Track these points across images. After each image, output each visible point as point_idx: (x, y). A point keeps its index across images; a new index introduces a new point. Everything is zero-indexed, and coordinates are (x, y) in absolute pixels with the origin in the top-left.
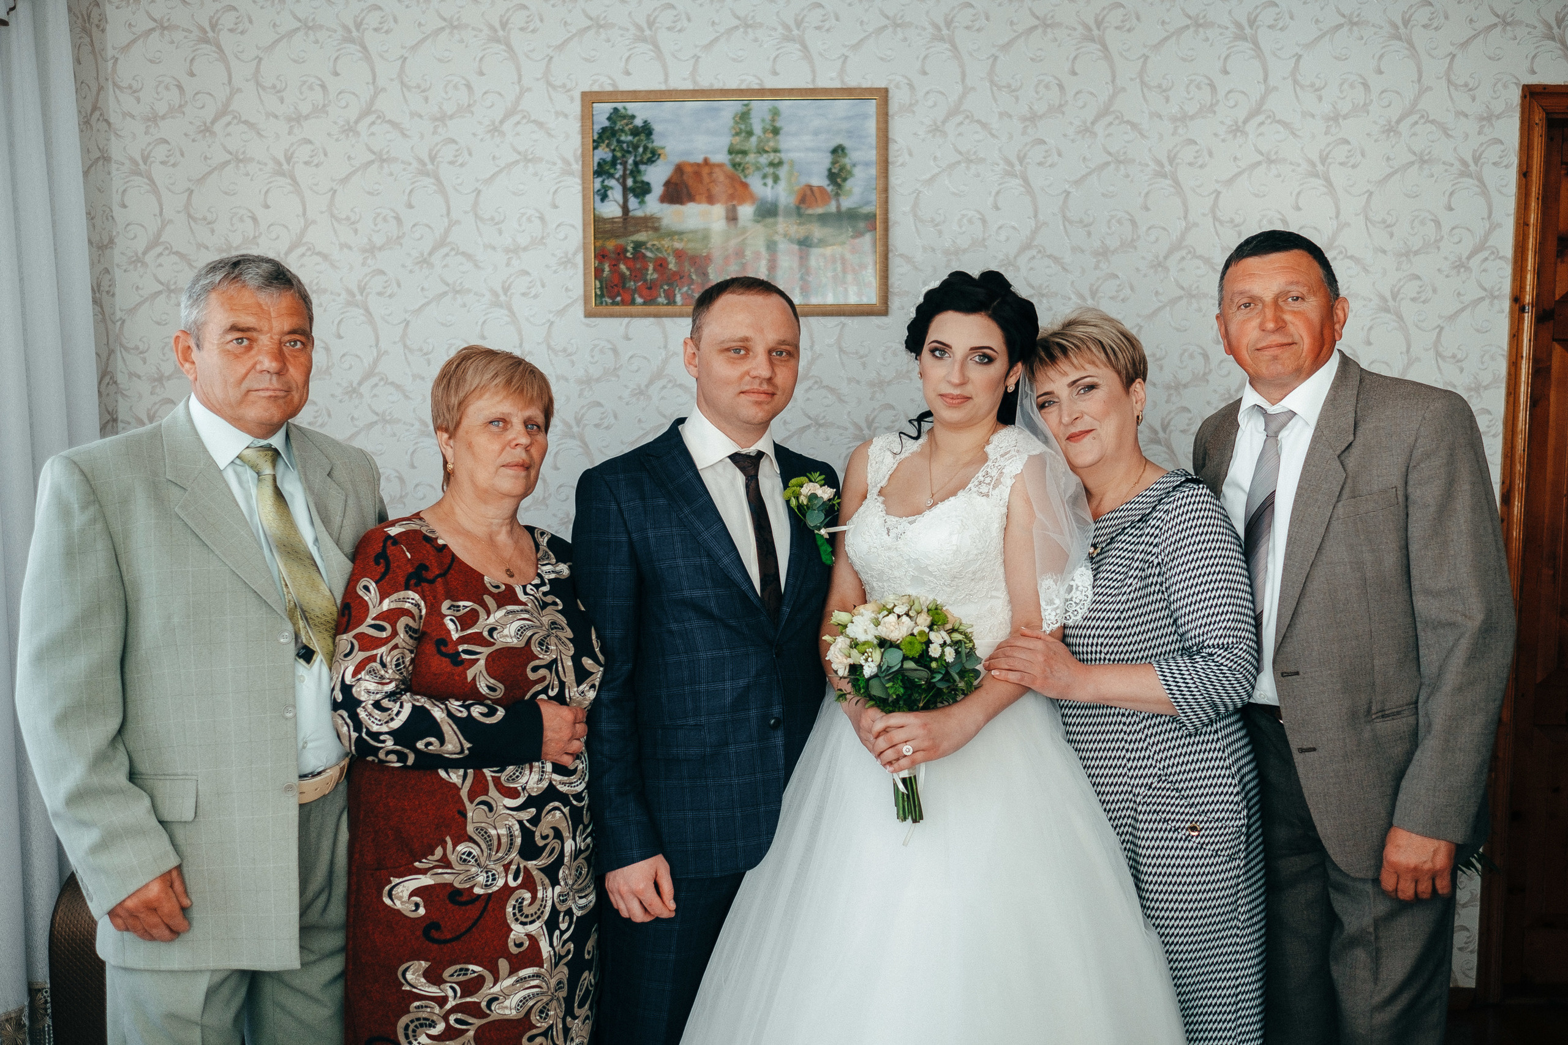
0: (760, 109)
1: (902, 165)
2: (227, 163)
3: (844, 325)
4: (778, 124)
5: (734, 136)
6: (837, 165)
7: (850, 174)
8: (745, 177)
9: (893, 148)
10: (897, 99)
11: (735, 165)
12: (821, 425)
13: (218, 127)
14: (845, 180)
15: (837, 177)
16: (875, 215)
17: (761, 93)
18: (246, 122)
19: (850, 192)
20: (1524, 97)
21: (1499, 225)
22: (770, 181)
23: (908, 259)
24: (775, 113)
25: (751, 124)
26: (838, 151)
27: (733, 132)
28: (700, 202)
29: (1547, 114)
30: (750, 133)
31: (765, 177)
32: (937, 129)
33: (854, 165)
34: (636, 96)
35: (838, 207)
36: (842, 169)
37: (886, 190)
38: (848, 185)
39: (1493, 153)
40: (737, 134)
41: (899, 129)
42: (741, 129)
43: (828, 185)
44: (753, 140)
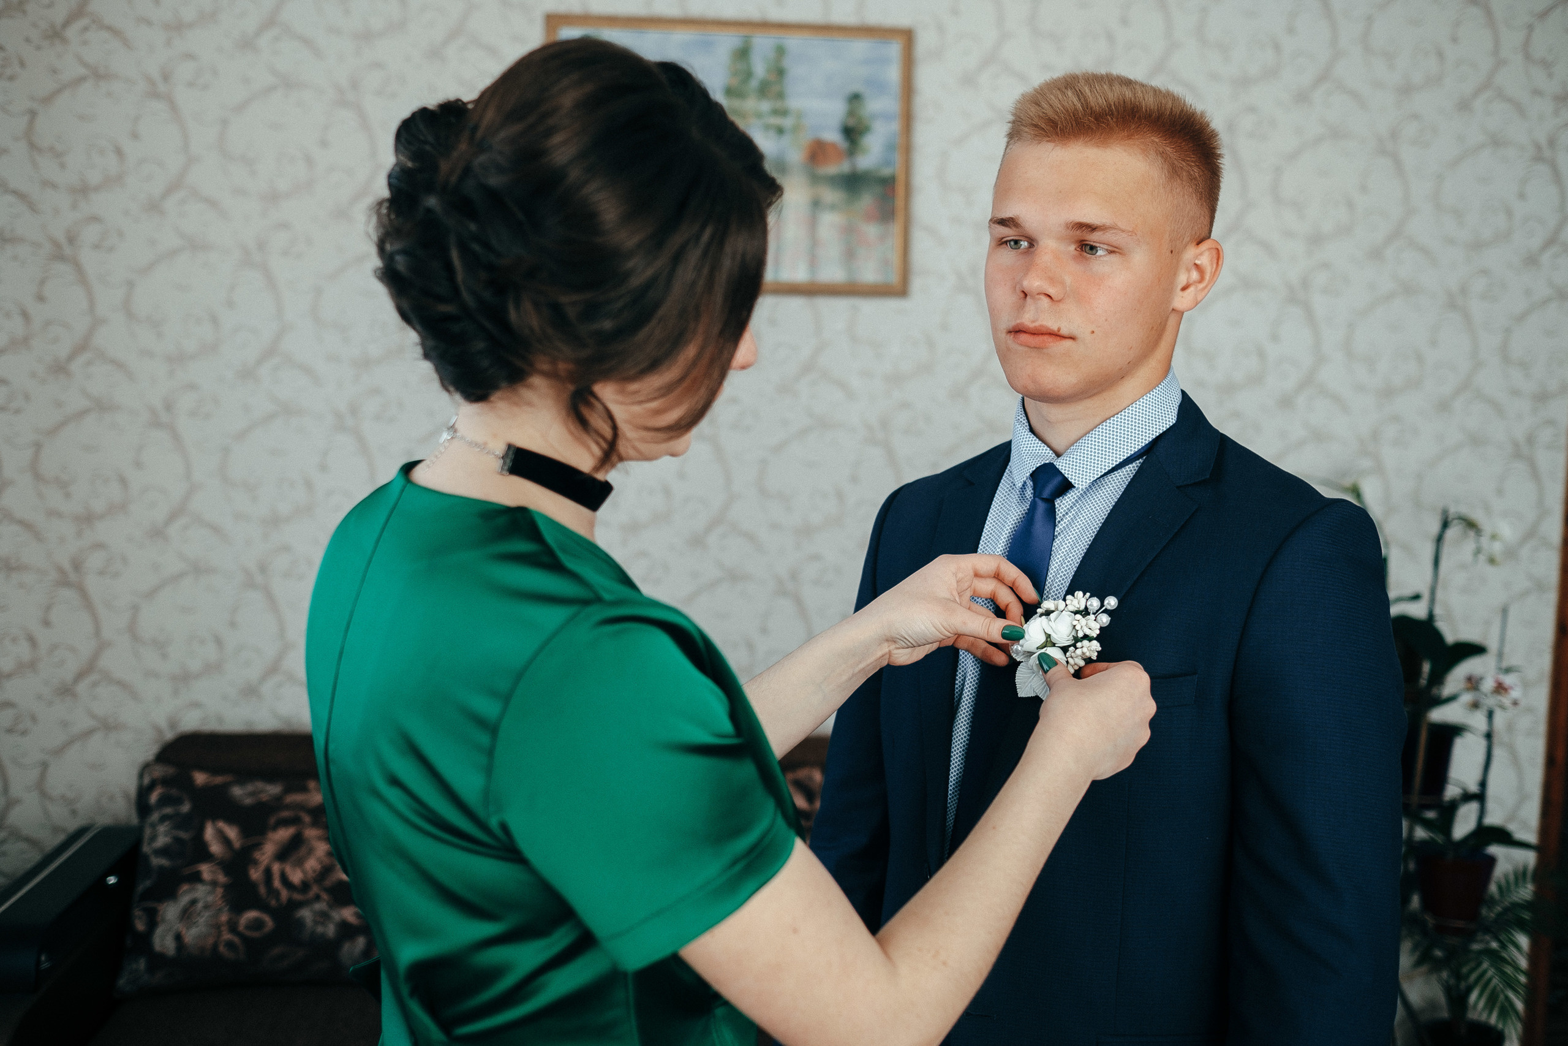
0: (763, 45)
1: (928, 120)
2: (82, 79)
3: (857, 308)
4: (783, 65)
5: (731, 76)
6: (853, 118)
7: (868, 128)
9: (917, 100)
10: (925, 42)
12: (826, 426)
13: (72, 32)
14: (862, 136)
15: (853, 133)
16: (895, 179)
17: (765, 25)
18: (109, 28)
19: (867, 150)
22: (773, 134)
23: (932, 232)
24: (781, 51)
25: (752, 64)
26: (855, 99)
27: (731, 72)
30: (749, 75)
31: (767, 127)
32: (968, 80)
33: (873, 118)
34: (612, 20)
35: (854, 166)
36: (859, 122)
37: (909, 150)
38: (865, 141)
40: (735, 74)
41: (927, 78)
42: (739, 68)
43: (842, 142)
44: (754, 83)
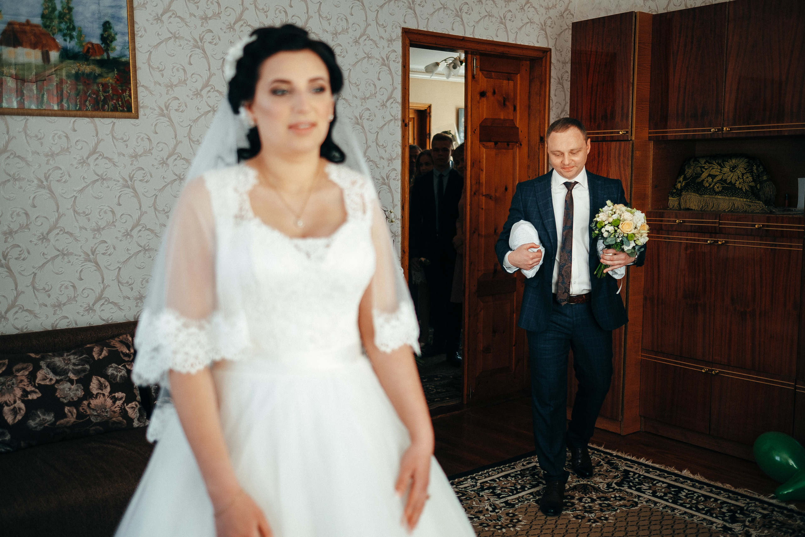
1: (141, 37)
3: (114, 123)
4: (71, 5)
5: (44, 9)
6: (106, 33)
7: (113, 39)
8: (53, 34)
9: (136, 26)
11: (46, 26)
12: (104, 179)
14: (111, 41)
15: (106, 39)
16: (129, 63)
19: (114, 49)
20: (403, 33)
21: (396, 88)
22: (68, 39)
23: (146, 88)
25: (55, 4)
26: (106, 26)
27: (44, 7)
28: (26, 47)
29: (410, 41)
30: (54, 9)
31: (64, 35)
32: (158, 19)
33: (116, 34)
35: (108, 56)
36: (109, 35)
37: (134, 49)
38: (114, 44)
39: (393, 56)
40: (46, 8)
41: (139, 16)
42: (48, 6)
43: (102, 44)
44: (57, 13)
